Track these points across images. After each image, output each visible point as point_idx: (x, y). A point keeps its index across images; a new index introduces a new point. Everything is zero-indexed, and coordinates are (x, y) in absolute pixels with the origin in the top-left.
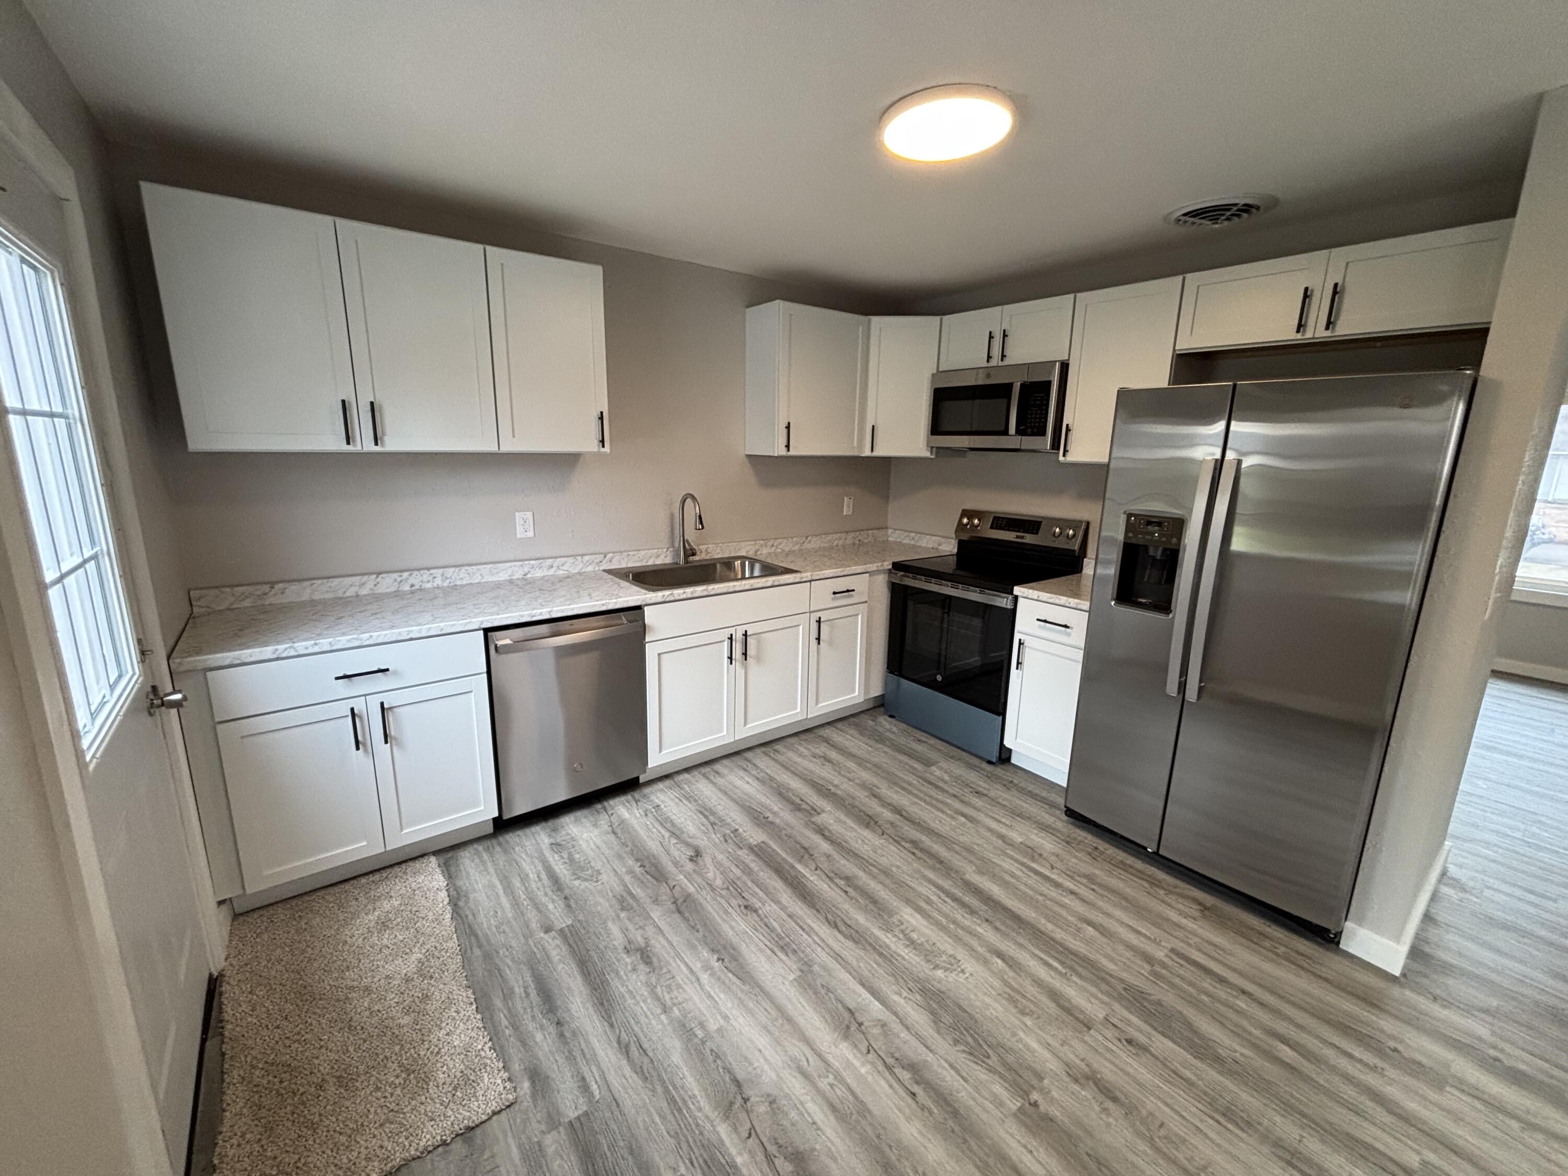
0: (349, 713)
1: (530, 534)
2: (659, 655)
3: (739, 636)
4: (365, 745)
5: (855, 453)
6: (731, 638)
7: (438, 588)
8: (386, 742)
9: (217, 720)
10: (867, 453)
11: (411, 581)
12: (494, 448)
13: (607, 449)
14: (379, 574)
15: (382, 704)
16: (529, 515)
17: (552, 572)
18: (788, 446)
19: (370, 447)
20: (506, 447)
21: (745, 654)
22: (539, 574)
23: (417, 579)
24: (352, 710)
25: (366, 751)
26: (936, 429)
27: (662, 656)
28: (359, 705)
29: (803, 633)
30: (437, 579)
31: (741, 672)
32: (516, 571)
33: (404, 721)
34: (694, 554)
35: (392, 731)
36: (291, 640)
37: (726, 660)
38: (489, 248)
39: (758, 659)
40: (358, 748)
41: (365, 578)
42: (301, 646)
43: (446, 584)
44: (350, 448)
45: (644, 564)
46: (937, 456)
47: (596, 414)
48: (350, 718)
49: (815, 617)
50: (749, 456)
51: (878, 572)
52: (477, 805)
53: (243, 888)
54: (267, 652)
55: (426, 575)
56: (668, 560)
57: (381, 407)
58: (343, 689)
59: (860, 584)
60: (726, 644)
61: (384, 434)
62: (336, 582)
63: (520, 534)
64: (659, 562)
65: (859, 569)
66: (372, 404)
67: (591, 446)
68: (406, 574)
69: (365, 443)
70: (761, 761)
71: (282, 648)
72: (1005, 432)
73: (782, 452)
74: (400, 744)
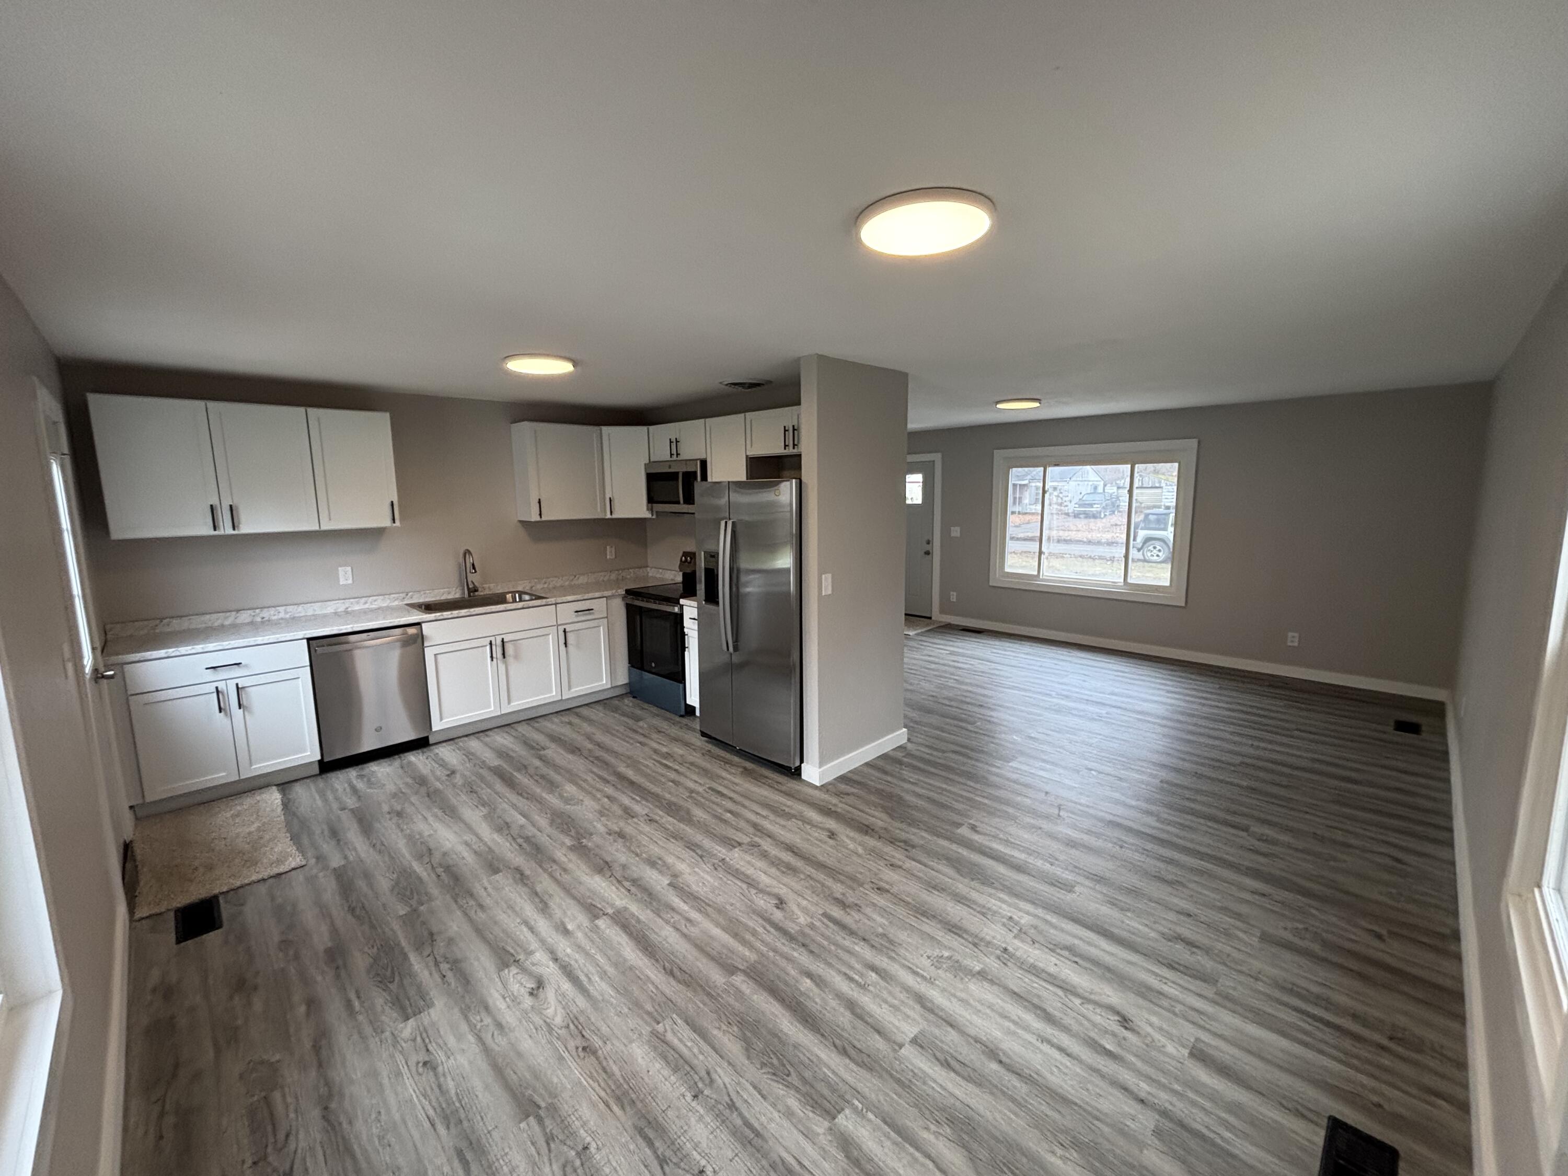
0: (215, 690)
1: (350, 581)
2: (436, 655)
3: (499, 642)
4: (225, 710)
5: (601, 516)
6: (491, 644)
7: (282, 619)
8: (240, 708)
9: (129, 693)
10: (608, 516)
11: (262, 615)
12: (317, 528)
13: (398, 523)
14: (238, 611)
15: (237, 685)
16: (349, 569)
17: (366, 606)
18: (540, 515)
19: (230, 531)
20: (325, 527)
21: (504, 654)
22: (357, 608)
23: (266, 614)
24: (217, 688)
25: (226, 714)
26: (651, 500)
27: (439, 656)
28: (221, 685)
29: (551, 641)
30: (282, 613)
31: (502, 667)
32: (341, 607)
33: (254, 696)
34: (476, 590)
35: (244, 701)
36: (177, 647)
37: (489, 659)
38: (310, 410)
39: (516, 657)
40: (220, 712)
41: (228, 614)
42: (183, 650)
43: (288, 616)
44: (216, 533)
45: (438, 598)
46: (657, 515)
47: (388, 503)
48: (215, 695)
49: (562, 627)
50: (520, 521)
51: (613, 596)
52: (305, 751)
53: (143, 797)
54: (162, 653)
55: (272, 611)
56: (458, 596)
57: (237, 508)
58: (210, 676)
59: (599, 605)
60: (488, 648)
61: (239, 523)
62: (208, 616)
63: (342, 582)
64: (450, 597)
65: (597, 595)
66: (231, 506)
67: (387, 523)
68: (257, 611)
69: (226, 529)
70: (523, 729)
71: (171, 651)
72: (678, 503)
73: (538, 519)
74: (250, 712)
